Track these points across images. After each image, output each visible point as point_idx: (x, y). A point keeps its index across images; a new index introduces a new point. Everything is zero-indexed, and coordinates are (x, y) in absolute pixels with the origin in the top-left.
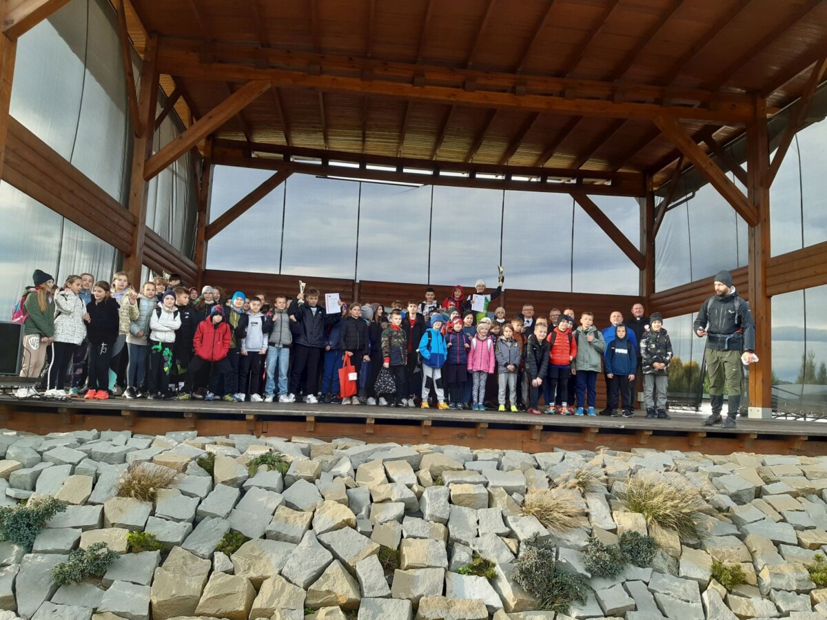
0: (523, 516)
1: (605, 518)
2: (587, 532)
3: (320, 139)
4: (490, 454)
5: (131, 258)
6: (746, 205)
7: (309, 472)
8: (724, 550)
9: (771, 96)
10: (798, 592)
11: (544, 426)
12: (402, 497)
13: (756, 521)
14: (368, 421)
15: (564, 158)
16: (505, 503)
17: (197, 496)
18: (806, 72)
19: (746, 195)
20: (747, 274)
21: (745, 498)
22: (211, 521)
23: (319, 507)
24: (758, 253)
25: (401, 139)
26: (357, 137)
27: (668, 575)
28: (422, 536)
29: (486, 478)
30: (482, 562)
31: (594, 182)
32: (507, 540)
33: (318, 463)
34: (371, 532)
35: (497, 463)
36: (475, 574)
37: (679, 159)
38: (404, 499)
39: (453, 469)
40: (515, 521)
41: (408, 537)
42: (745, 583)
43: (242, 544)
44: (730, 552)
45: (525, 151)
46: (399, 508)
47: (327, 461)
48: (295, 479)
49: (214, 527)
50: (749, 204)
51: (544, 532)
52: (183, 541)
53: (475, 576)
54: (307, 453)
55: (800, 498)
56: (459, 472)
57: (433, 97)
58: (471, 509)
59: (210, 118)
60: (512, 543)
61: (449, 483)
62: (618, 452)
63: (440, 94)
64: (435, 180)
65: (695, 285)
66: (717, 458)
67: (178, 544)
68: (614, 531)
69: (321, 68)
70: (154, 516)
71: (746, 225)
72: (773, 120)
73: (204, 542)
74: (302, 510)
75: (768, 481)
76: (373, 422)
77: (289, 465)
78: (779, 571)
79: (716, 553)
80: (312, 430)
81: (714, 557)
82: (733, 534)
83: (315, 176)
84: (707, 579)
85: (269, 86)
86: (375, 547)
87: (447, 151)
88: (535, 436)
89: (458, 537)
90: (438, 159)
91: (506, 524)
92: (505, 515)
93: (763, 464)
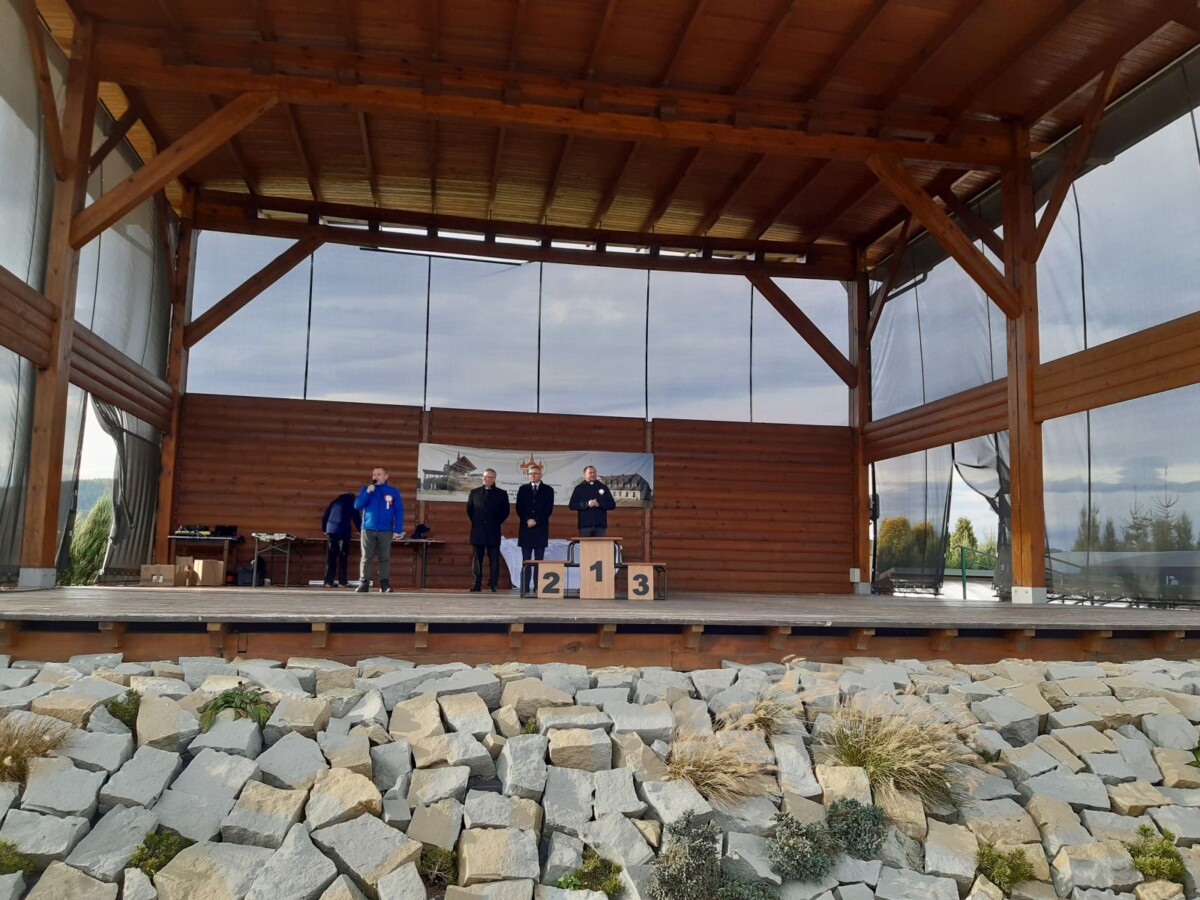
0: (669, 780)
1: (804, 777)
2: (774, 802)
3: (366, 190)
4: (619, 676)
5: (49, 373)
6: (1004, 288)
7: (307, 719)
8: (996, 824)
9: (1036, 126)
10: (1117, 890)
11: (705, 626)
12: (466, 757)
13: (1043, 773)
14: (417, 629)
15: (737, 222)
16: (640, 759)
17: (102, 769)
18: (1087, 90)
19: (1003, 273)
20: (1006, 389)
21: (1024, 734)
22: (124, 812)
23: (320, 780)
24: (1021, 357)
25: (492, 192)
26: (424, 187)
27: (906, 870)
28: (498, 824)
29: (609, 716)
30: (599, 864)
31: (780, 259)
32: (641, 824)
33: (324, 703)
34: (409, 821)
35: (628, 690)
36: (586, 887)
37: (903, 223)
38: (469, 760)
39: (555, 705)
40: (656, 789)
41: (474, 826)
42: (1032, 878)
43: (177, 852)
44: (1005, 827)
45: (680, 212)
46: (459, 777)
47: (341, 699)
48: (282, 732)
49: (129, 824)
50: (1008, 287)
51: (702, 807)
52: (70, 851)
53: (586, 891)
54: (310, 686)
55: (1109, 732)
56: (565, 708)
57: (534, 121)
58: (582, 772)
59: (179, 150)
60: (649, 829)
61: (547, 729)
62: (823, 665)
63: (546, 118)
64: (545, 255)
65: (930, 408)
66: (976, 669)
67: (60, 857)
68: (818, 799)
69: (358, 75)
70: (19, 808)
71: (1003, 317)
72: (1038, 163)
73: (109, 851)
74: (289, 787)
75: (1058, 706)
76: (426, 629)
77: (272, 707)
78: (1084, 856)
79: (982, 829)
80: (324, 646)
81: (980, 836)
82: (1008, 796)
83: (358, 247)
84: (971, 875)
85: (275, 100)
86: (414, 849)
87: (563, 211)
88: (693, 643)
89: (559, 821)
90: (549, 223)
91: (641, 797)
92: (639, 780)
93: (1048, 678)
